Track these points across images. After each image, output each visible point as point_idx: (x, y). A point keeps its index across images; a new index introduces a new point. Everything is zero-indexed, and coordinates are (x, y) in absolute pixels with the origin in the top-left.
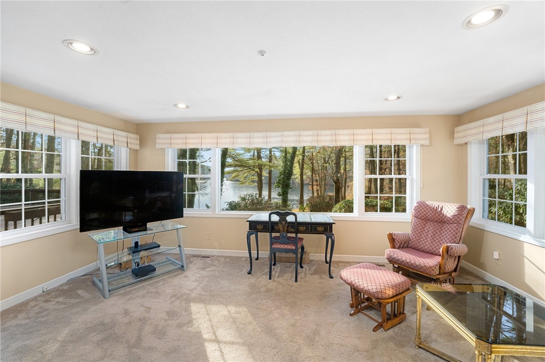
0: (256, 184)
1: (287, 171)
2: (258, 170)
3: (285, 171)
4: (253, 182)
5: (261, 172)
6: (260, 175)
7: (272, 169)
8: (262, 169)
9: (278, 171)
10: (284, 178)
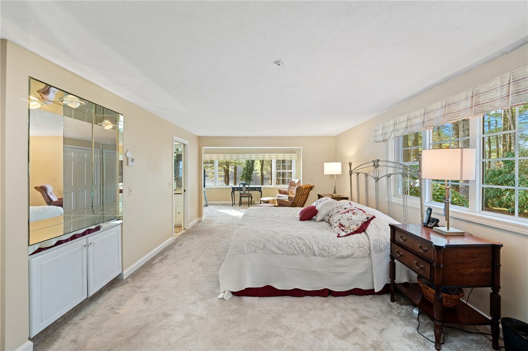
0: (223, 178)
1: (249, 167)
2: (225, 166)
3: (247, 167)
4: (221, 176)
5: (228, 167)
6: (227, 171)
7: (237, 165)
8: (228, 165)
9: (242, 168)
10: (247, 173)
